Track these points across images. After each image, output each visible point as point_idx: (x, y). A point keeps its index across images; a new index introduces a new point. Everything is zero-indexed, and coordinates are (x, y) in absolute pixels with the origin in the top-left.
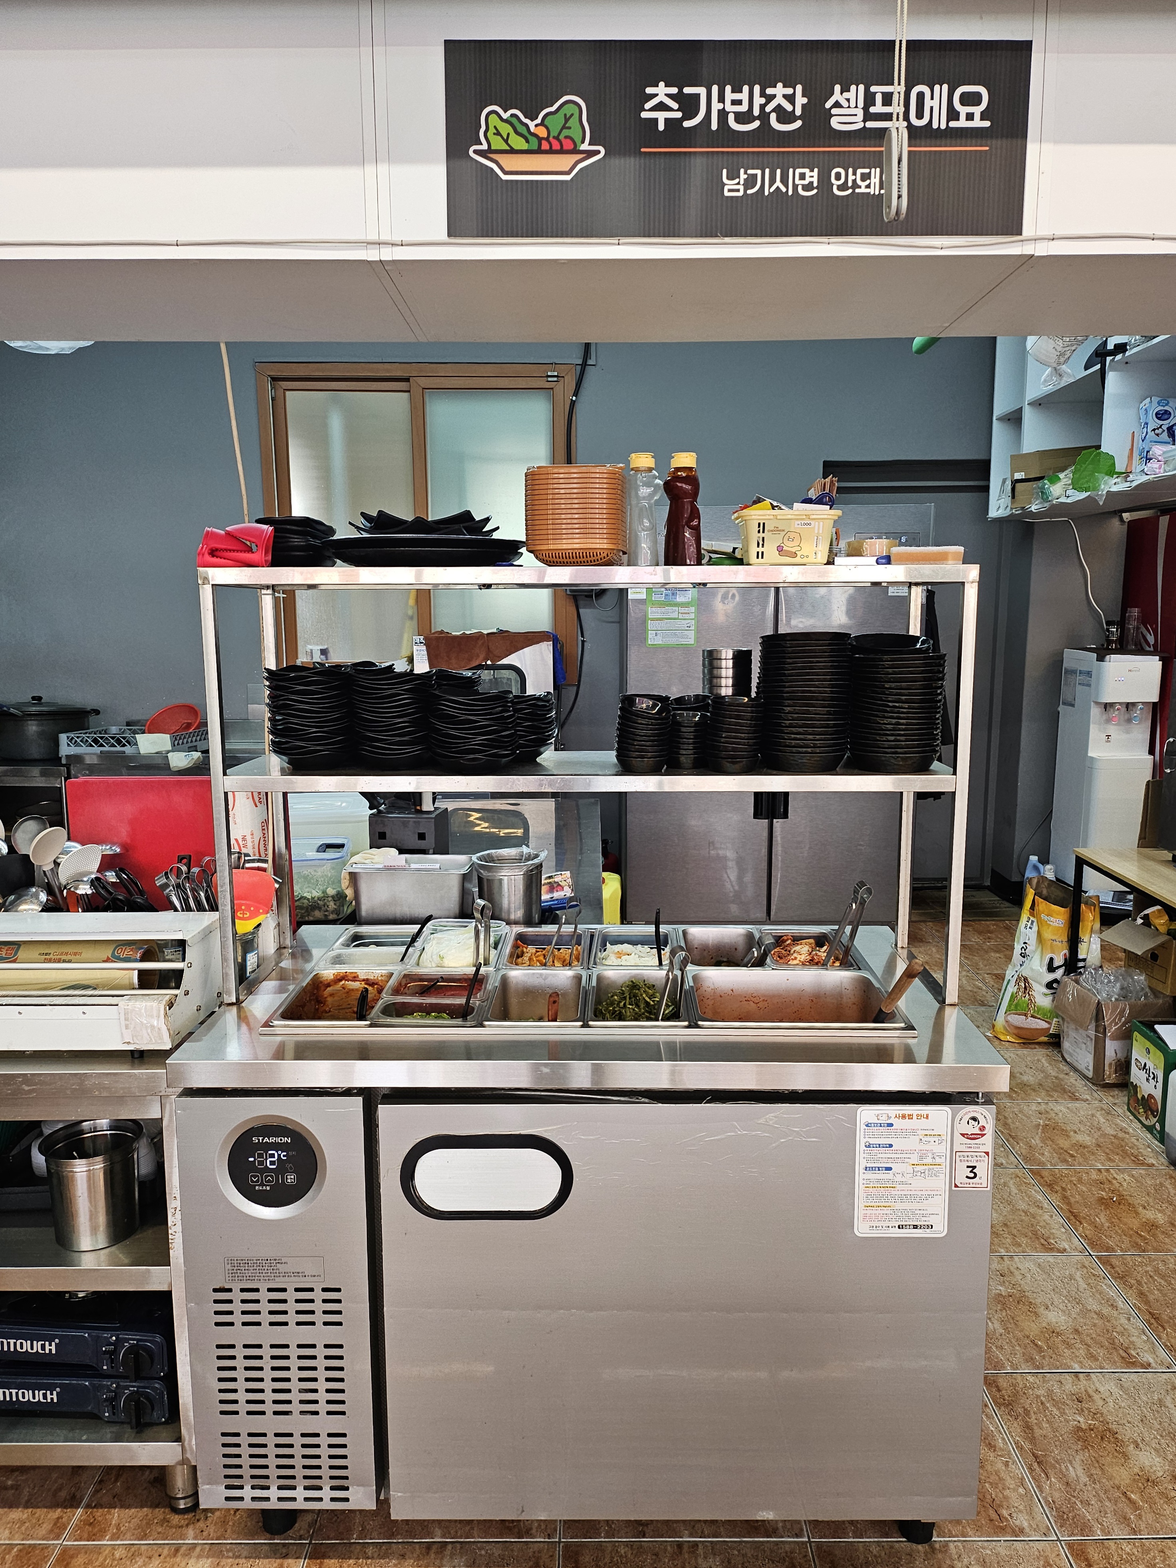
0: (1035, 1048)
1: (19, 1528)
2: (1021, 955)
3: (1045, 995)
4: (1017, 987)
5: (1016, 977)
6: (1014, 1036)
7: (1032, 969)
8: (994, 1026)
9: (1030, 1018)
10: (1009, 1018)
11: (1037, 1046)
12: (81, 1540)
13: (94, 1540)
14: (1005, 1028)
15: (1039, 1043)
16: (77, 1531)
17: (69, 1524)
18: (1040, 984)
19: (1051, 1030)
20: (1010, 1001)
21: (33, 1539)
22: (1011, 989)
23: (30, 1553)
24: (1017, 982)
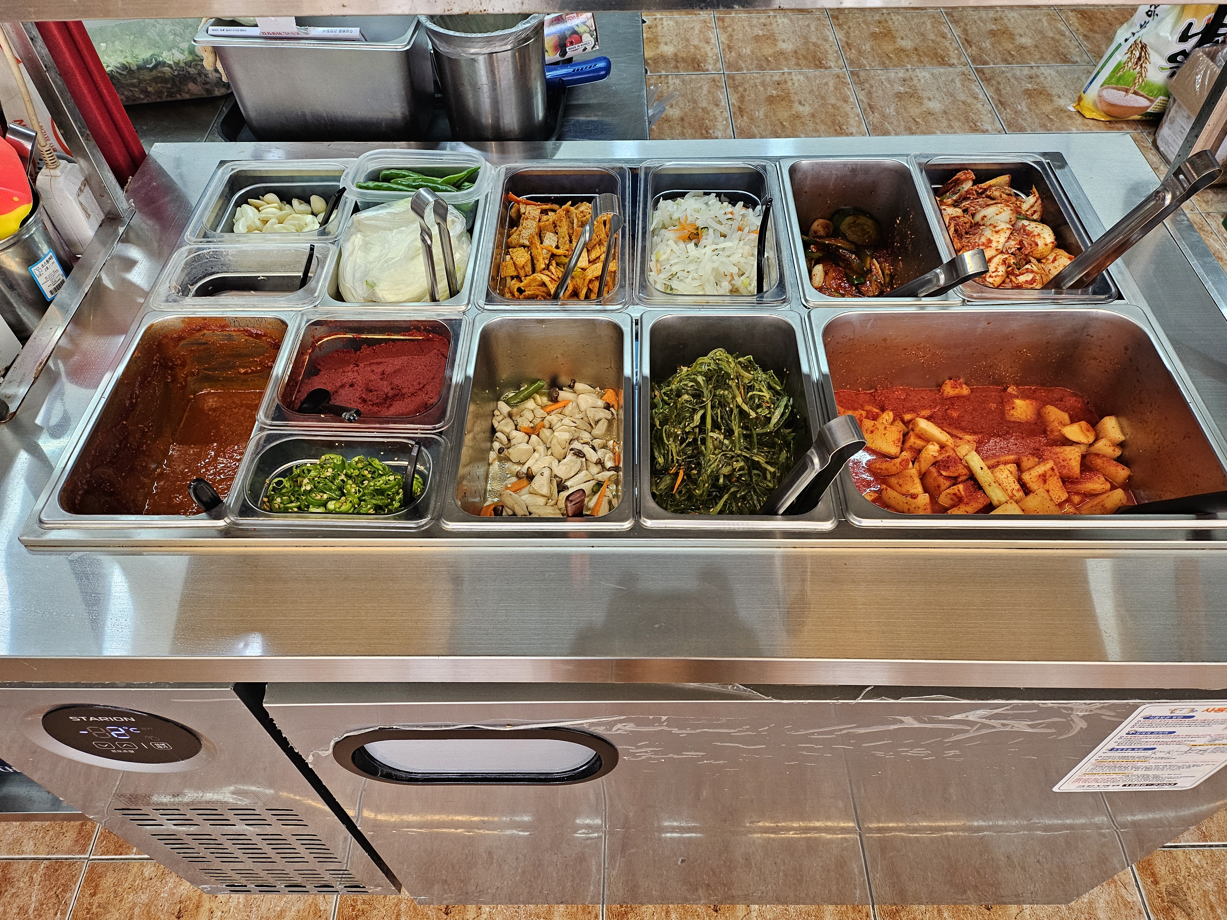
0: (1122, 128)
1: (43, 837)
2: (1147, 13)
3: (1162, 69)
4: (1129, 55)
5: (1131, 41)
6: (1102, 114)
7: (1158, 36)
8: (1080, 99)
9: (1130, 95)
10: (1105, 93)
11: (1124, 126)
12: (108, 853)
13: (121, 854)
14: (1095, 104)
15: (1127, 122)
16: (102, 841)
17: (93, 832)
18: (1161, 55)
19: (1151, 108)
20: (1113, 71)
21: (58, 852)
22: (1120, 57)
23: (57, 871)
24: (1131, 50)
